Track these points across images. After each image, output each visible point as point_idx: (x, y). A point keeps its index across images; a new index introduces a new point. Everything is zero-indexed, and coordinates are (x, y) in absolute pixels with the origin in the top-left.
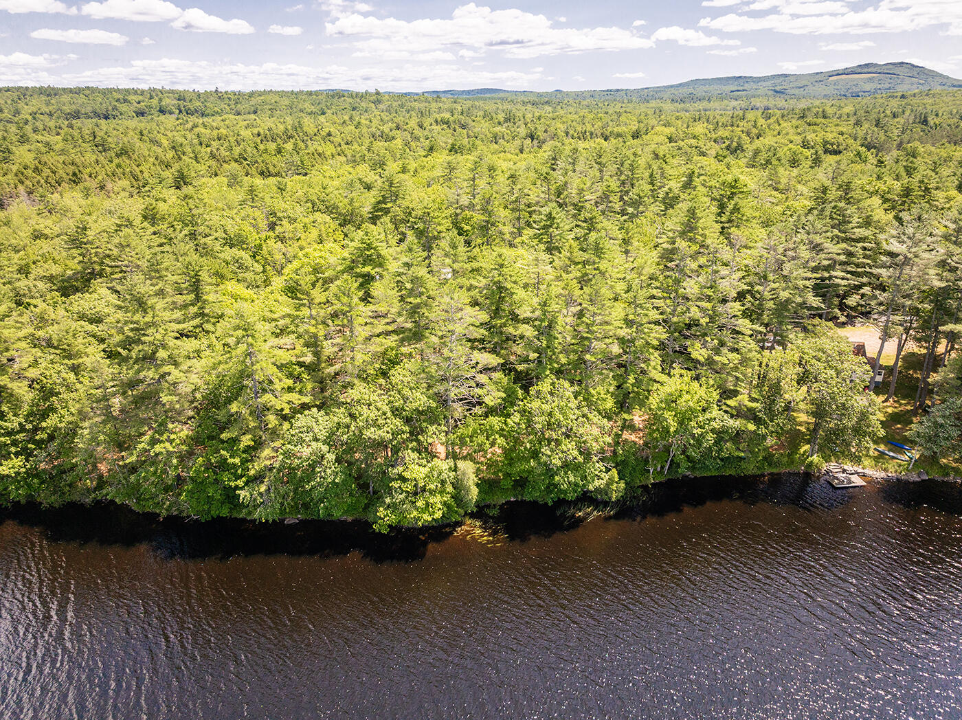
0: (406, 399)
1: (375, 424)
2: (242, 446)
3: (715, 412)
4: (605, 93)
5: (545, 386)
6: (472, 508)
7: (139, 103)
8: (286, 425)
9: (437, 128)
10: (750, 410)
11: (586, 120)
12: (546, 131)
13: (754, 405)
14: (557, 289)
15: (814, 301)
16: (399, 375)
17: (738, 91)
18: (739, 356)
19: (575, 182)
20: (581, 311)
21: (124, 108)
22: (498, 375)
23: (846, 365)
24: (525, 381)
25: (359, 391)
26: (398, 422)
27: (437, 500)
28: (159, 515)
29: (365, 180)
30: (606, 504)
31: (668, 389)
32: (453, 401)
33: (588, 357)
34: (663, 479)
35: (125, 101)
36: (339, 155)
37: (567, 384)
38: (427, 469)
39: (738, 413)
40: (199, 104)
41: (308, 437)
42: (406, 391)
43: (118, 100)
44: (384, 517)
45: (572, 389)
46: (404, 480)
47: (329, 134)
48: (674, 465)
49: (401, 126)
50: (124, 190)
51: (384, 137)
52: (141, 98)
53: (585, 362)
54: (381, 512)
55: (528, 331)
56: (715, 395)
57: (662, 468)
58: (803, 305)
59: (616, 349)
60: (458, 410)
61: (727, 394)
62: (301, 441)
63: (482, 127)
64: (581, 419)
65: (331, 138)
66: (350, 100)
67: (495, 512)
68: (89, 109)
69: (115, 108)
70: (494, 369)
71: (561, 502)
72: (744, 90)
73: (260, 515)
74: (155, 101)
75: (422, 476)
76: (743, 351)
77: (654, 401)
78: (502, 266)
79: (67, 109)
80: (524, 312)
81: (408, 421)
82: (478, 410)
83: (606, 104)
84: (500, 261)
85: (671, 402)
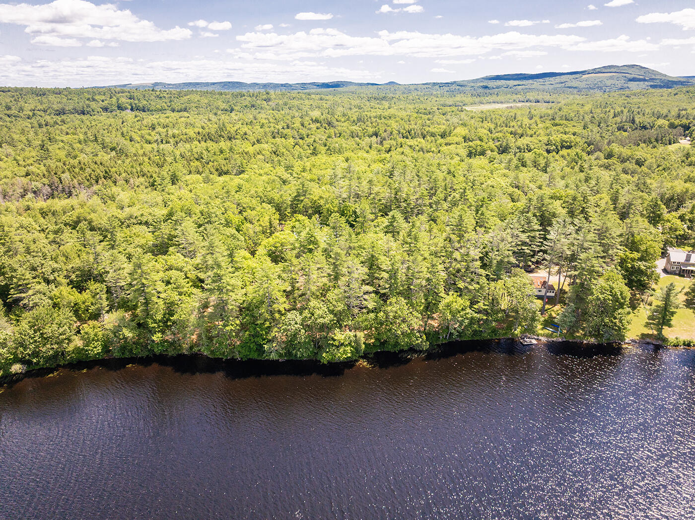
0: (334, 306)
1: (322, 317)
2: (266, 326)
3: (468, 310)
4: (425, 86)
5: (393, 300)
6: (362, 354)
7: (103, 101)
8: (283, 318)
9: (314, 126)
10: (484, 309)
11: (412, 118)
12: (385, 131)
13: (486, 307)
14: (398, 257)
15: (513, 260)
16: (331, 295)
17: (519, 85)
18: (479, 286)
19: (405, 188)
20: (408, 266)
21: (93, 105)
22: (373, 295)
23: (526, 290)
24: (384, 297)
25: (313, 303)
26: (332, 316)
27: (348, 349)
28: (222, 359)
29: (282, 177)
30: (421, 352)
31: (447, 301)
32: (353, 307)
33: (412, 287)
34: (447, 342)
35: (94, 100)
36: (258, 154)
37: (403, 299)
38: (344, 336)
39: (479, 312)
40: (145, 102)
41: (293, 323)
42: (334, 303)
43: (88, 99)
44: (325, 357)
45: (405, 301)
46: (334, 340)
47: (245, 134)
48: (451, 334)
49: (290, 125)
50: (142, 184)
51: (280, 134)
52: (103, 97)
53: (411, 289)
54: (324, 355)
55: (385, 275)
56: (468, 303)
57: (446, 336)
58: (509, 263)
59: (424, 283)
60: (356, 310)
61: (473, 303)
62: (290, 324)
63: (344, 127)
64: (409, 314)
65: (247, 136)
66: (249, 99)
67: (372, 356)
68: (71, 107)
69: (88, 106)
70: (370, 293)
71: (402, 351)
72: (523, 85)
73: (273, 356)
74: (114, 100)
75: (343, 338)
76: (481, 283)
77: (441, 306)
78: (373, 247)
79: (55, 107)
80: (384, 267)
81: (335, 315)
82: (365, 311)
83: (426, 98)
84: (373, 245)
85: (448, 306)
